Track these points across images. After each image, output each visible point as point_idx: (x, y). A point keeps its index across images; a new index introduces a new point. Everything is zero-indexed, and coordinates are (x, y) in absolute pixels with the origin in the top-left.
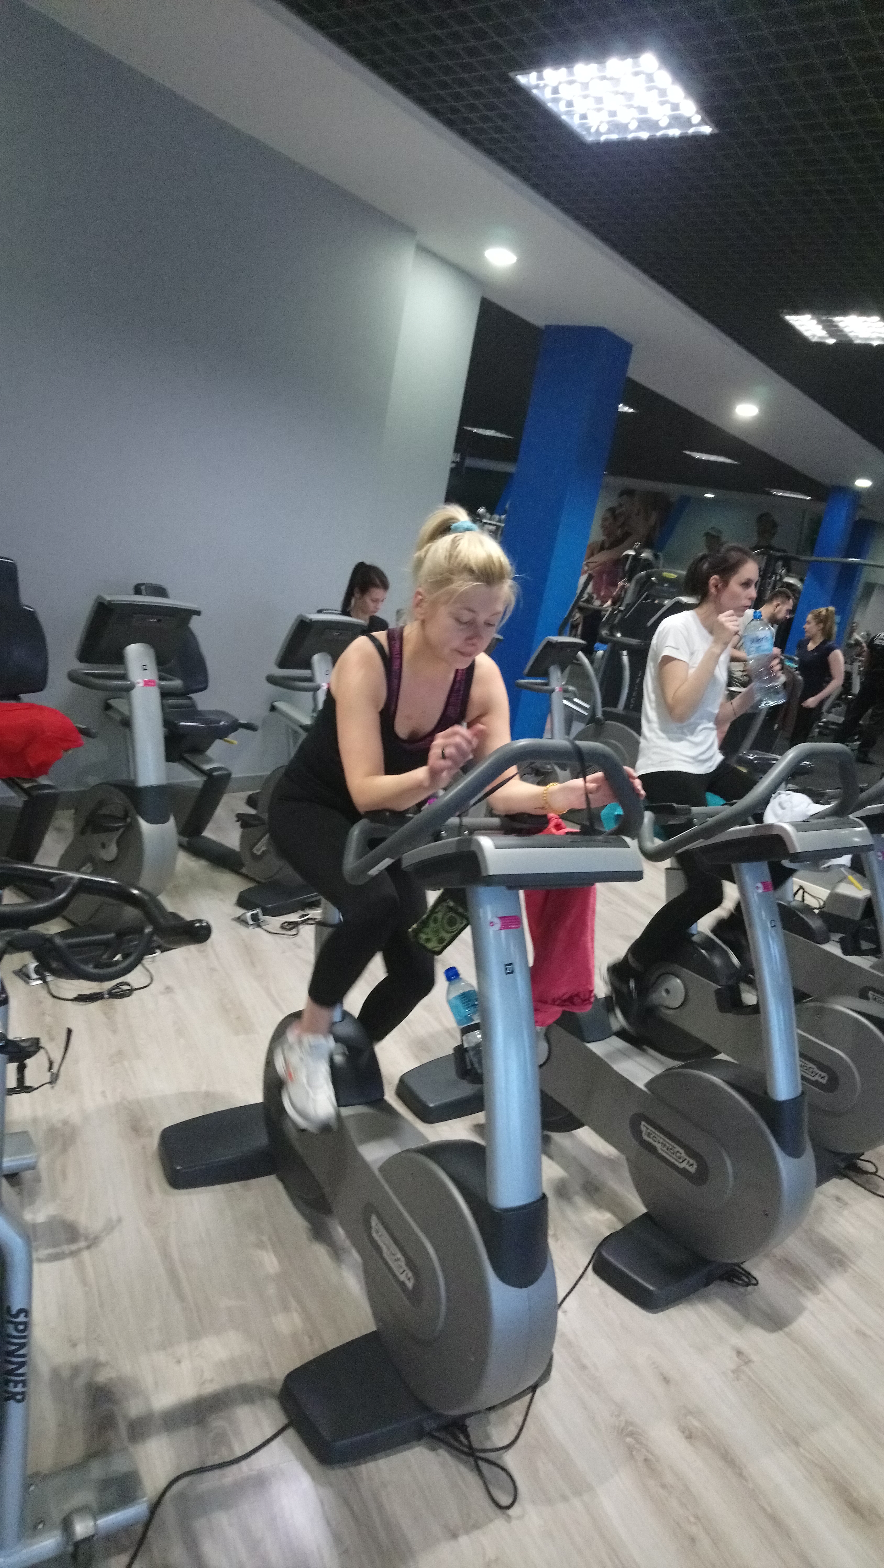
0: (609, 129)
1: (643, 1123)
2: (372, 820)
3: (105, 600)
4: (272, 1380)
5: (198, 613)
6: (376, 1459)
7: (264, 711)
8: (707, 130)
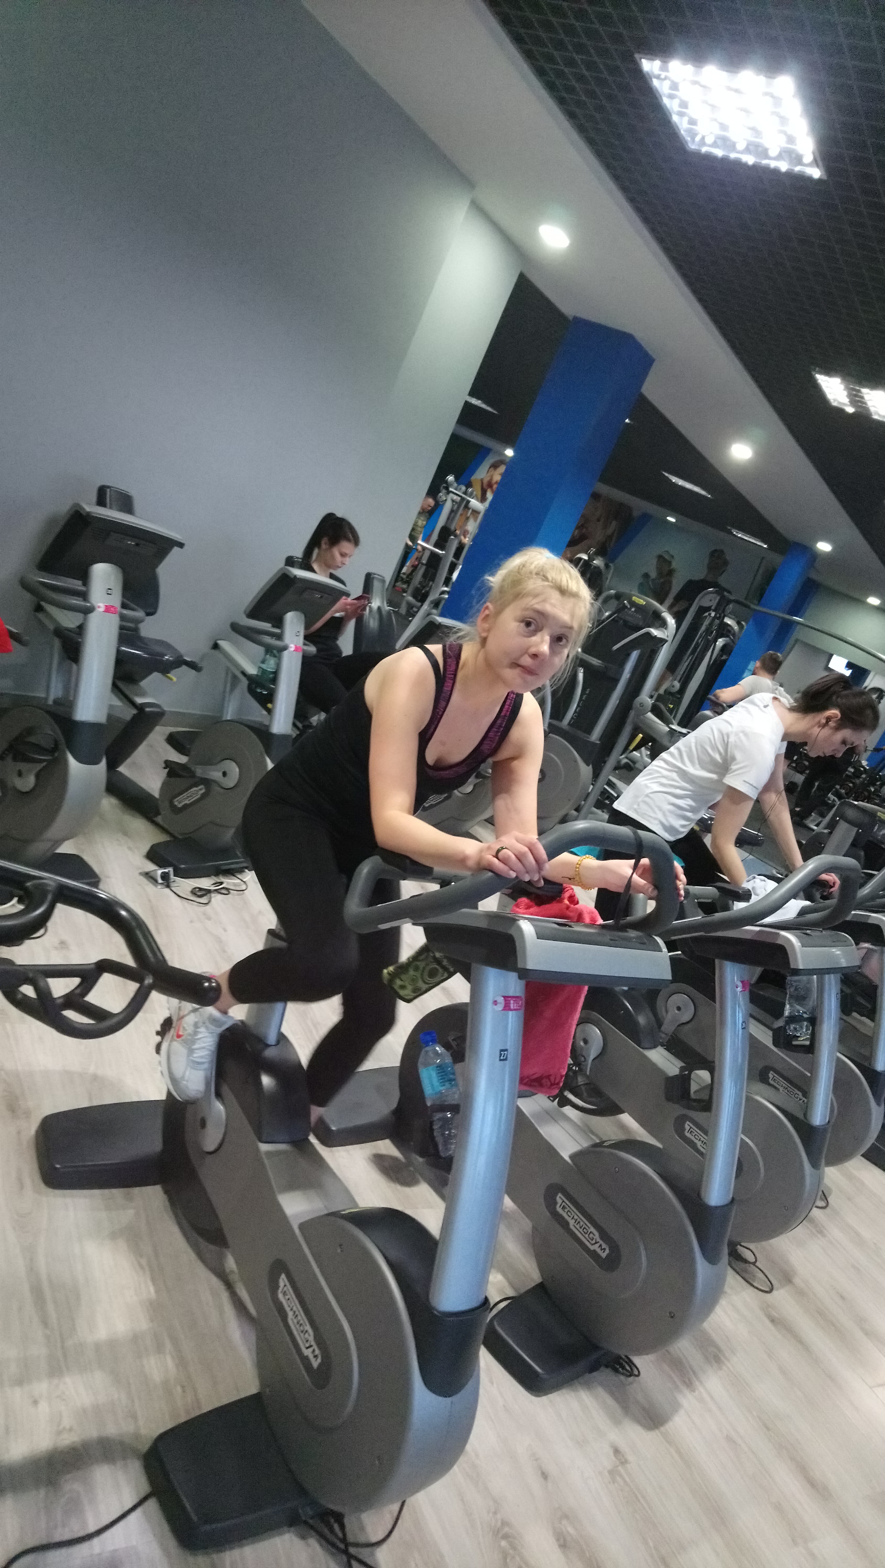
0: (715, 142)
1: (560, 1195)
2: (384, 859)
3: (84, 509)
4: (137, 1436)
5: (181, 545)
6: (241, 1546)
7: (204, 646)
8: (816, 173)
